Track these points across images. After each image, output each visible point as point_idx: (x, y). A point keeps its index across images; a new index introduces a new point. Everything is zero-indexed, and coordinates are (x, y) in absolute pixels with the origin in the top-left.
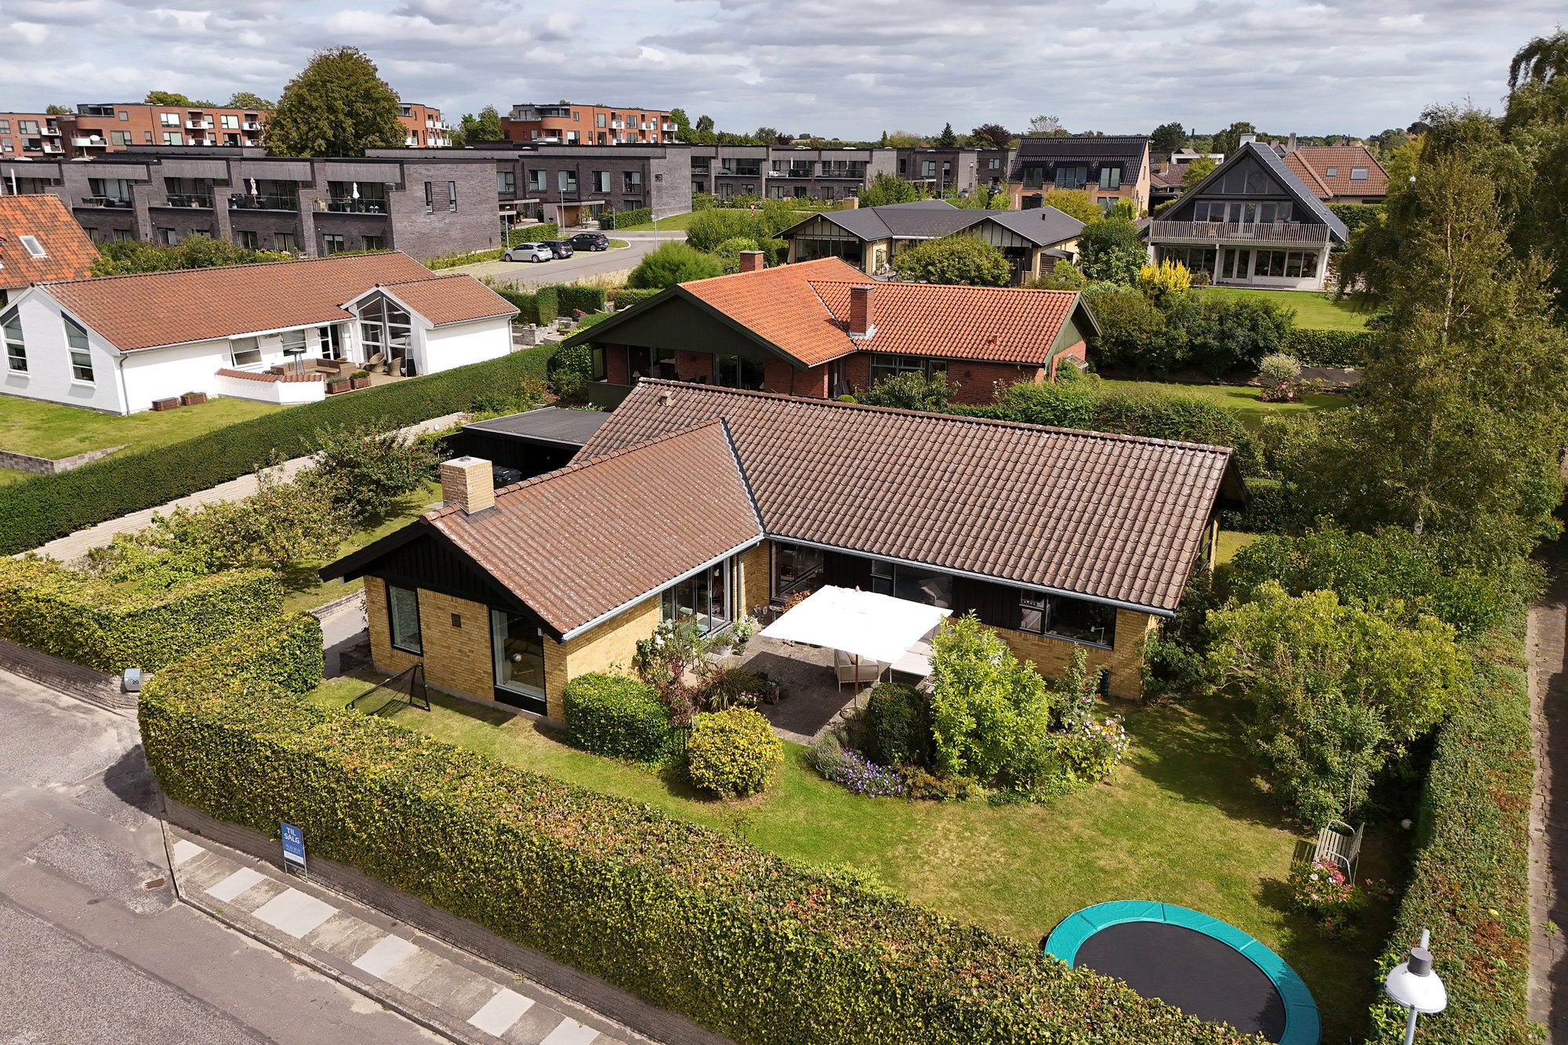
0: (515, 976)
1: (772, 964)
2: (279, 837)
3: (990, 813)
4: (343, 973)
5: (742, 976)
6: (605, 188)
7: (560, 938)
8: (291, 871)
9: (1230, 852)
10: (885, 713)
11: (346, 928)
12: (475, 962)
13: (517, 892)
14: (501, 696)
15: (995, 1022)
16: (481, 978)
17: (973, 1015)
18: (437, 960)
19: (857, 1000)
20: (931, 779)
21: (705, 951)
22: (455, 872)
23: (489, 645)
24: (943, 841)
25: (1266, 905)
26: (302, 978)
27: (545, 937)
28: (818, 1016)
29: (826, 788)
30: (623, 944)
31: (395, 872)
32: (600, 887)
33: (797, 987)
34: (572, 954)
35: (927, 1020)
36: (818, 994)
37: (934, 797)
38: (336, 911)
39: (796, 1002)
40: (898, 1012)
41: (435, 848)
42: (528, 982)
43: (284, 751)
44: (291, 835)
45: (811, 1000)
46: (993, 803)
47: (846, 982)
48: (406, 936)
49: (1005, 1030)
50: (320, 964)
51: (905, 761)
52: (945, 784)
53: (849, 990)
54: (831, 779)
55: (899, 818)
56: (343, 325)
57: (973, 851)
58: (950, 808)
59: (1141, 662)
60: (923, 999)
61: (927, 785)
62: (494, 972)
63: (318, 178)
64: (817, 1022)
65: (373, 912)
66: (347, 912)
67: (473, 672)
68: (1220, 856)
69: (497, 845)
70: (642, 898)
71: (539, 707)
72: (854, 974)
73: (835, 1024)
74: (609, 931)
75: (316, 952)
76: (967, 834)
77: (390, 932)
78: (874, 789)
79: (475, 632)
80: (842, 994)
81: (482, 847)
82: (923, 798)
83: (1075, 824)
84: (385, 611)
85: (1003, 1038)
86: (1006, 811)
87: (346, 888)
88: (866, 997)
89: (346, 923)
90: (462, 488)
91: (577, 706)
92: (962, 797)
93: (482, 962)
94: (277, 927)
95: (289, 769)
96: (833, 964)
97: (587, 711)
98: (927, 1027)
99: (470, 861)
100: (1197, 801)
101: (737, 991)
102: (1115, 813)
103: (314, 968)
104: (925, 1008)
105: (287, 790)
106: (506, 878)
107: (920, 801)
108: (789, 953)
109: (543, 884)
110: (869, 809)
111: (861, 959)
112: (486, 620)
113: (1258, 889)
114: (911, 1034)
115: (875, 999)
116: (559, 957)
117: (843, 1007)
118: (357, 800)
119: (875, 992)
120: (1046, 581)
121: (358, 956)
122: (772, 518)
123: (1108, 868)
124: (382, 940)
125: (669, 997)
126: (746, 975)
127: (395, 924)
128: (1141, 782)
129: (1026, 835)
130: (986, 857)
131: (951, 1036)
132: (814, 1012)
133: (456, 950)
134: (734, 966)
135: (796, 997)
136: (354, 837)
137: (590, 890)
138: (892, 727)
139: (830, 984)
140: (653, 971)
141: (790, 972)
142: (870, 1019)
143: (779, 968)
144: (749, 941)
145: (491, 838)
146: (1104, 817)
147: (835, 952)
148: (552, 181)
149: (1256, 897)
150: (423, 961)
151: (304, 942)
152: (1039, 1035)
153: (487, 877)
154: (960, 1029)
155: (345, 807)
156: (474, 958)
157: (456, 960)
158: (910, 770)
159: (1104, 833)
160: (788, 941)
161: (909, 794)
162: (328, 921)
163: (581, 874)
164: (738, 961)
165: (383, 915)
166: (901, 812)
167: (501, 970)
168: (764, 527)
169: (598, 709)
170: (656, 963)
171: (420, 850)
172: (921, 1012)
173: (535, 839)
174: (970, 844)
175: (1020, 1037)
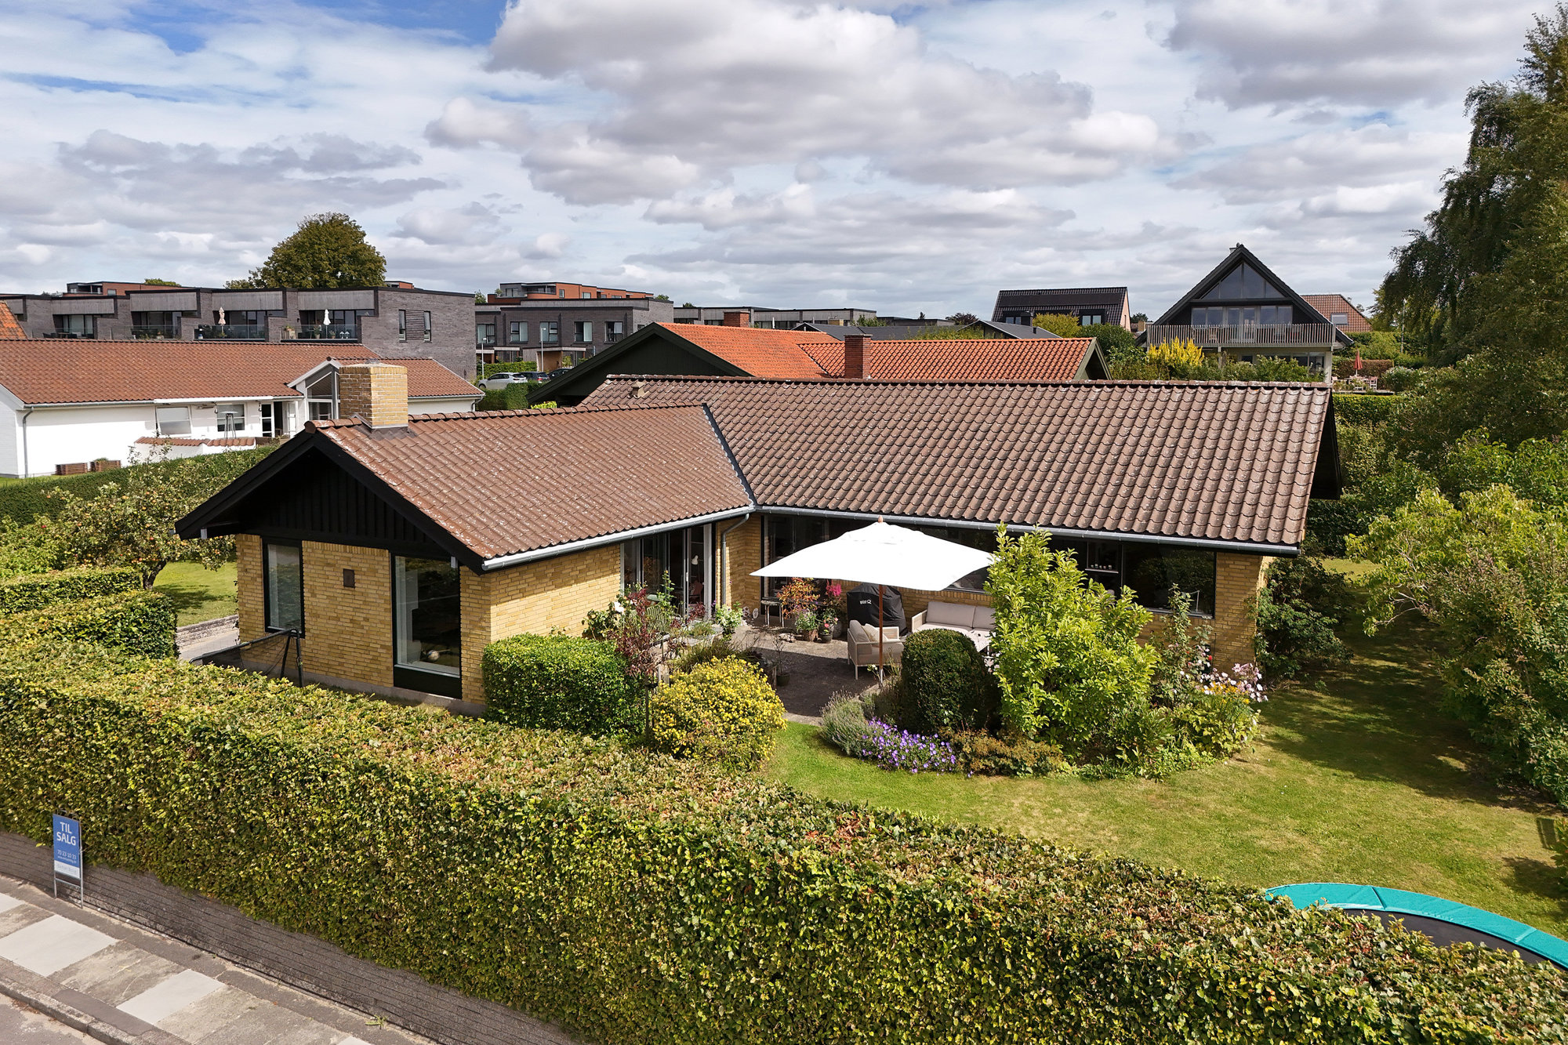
0: (369, 1020)
1: (783, 925)
2: (49, 840)
3: (1086, 789)
4: (98, 1020)
5: (731, 955)
6: (587, 338)
7: (438, 938)
8: (63, 893)
9: (1443, 832)
10: (926, 659)
11: (123, 962)
12: (310, 1002)
13: (377, 865)
14: (403, 678)
15: (1191, 979)
16: (316, 1024)
17: (1148, 969)
18: (252, 1001)
19: (932, 972)
20: (995, 744)
21: (670, 919)
22: (288, 848)
23: (389, 607)
24: (1024, 818)
25: (1526, 892)
26: (33, 1030)
27: (417, 942)
28: (862, 1013)
29: (847, 765)
30: (538, 930)
31: (204, 868)
32: (506, 832)
33: (826, 961)
34: (458, 964)
35: (1062, 992)
36: (863, 969)
37: (1003, 771)
38: (113, 941)
39: (825, 988)
40: (1007, 983)
41: (260, 812)
42: (389, 1028)
43: (65, 700)
44: (66, 834)
45: (850, 983)
46: (1086, 778)
47: (912, 939)
48: (210, 972)
49: (1212, 992)
50: (65, 1009)
51: (958, 727)
52: (1019, 751)
53: (917, 953)
54: (853, 755)
55: (955, 795)
56: (288, 402)
57: (1070, 829)
58: (1026, 784)
59: (1253, 631)
60: (1053, 951)
61: (993, 753)
62: (337, 1016)
63: (289, 306)
64: (861, 1025)
65: (169, 942)
66: (127, 940)
67: (367, 648)
68: (1432, 836)
69: (352, 793)
70: (570, 842)
71: (451, 687)
72: (925, 923)
73: (893, 1026)
74: (515, 909)
75: (67, 994)
76: (1058, 811)
77: (187, 966)
78: (916, 761)
79: (372, 590)
80: (905, 964)
81: (329, 800)
82: (986, 772)
83: (1211, 801)
84: (260, 580)
85: (1208, 1009)
86: (1107, 786)
87: (135, 909)
88: (949, 964)
89: (124, 956)
90: (364, 394)
91: (499, 667)
92: (1040, 771)
93: (325, 1003)
94: (17, 963)
95: (69, 726)
96: (888, 909)
97: (514, 672)
98: (1062, 1007)
99: (312, 827)
100: (1378, 779)
101: (722, 985)
102: (1262, 789)
103: (54, 1015)
104: (1058, 968)
105: (63, 759)
106: (364, 845)
107: (983, 777)
108: (812, 902)
109: (418, 845)
110: (911, 787)
111: (936, 896)
112: (387, 572)
113: (1507, 872)
114: (1033, 1024)
115: (966, 965)
116: (437, 977)
117: (909, 991)
118: (156, 757)
119: (965, 952)
120: (1122, 526)
121: (128, 997)
122: (764, 490)
123: (1274, 849)
124: (173, 977)
125: (611, 1017)
126: (737, 953)
127: (198, 957)
128: (1285, 759)
129: (1143, 812)
130: (1091, 836)
131: (1109, 1017)
132: (855, 1007)
133: (284, 988)
134: (718, 939)
135: (824, 980)
136: (150, 820)
137: (489, 842)
138: (938, 679)
139: (883, 948)
140: (586, 973)
141: (814, 937)
142: (956, 1006)
143: (794, 932)
144: (743, 889)
145: (344, 783)
146: (1250, 793)
147: (892, 887)
148: (534, 332)
149: (1507, 882)
150: (228, 1003)
151: (52, 980)
152: (1279, 995)
153: (334, 848)
154: (1127, 1002)
155: (140, 771)
156: (311, 998)
157: (281, 1001)
158: (963, 737)
159: (1254, 810)
160: (811, 879)
161: (967, 765)
162: (96, 955)
163: (477, 817)
164: (725, 930)
165: (183, 945)
166: (958, 788)
167: (349, 1012)
168: (755, 500)
169: (529, 669)
170: (588, 955)
171: (240, 821)
172: (1051, 977)
173: (409, 775)
174: (1064, 821)
175: (1243, 1005)
